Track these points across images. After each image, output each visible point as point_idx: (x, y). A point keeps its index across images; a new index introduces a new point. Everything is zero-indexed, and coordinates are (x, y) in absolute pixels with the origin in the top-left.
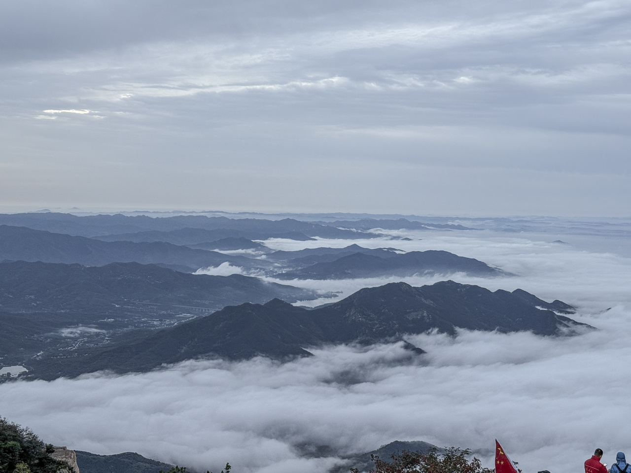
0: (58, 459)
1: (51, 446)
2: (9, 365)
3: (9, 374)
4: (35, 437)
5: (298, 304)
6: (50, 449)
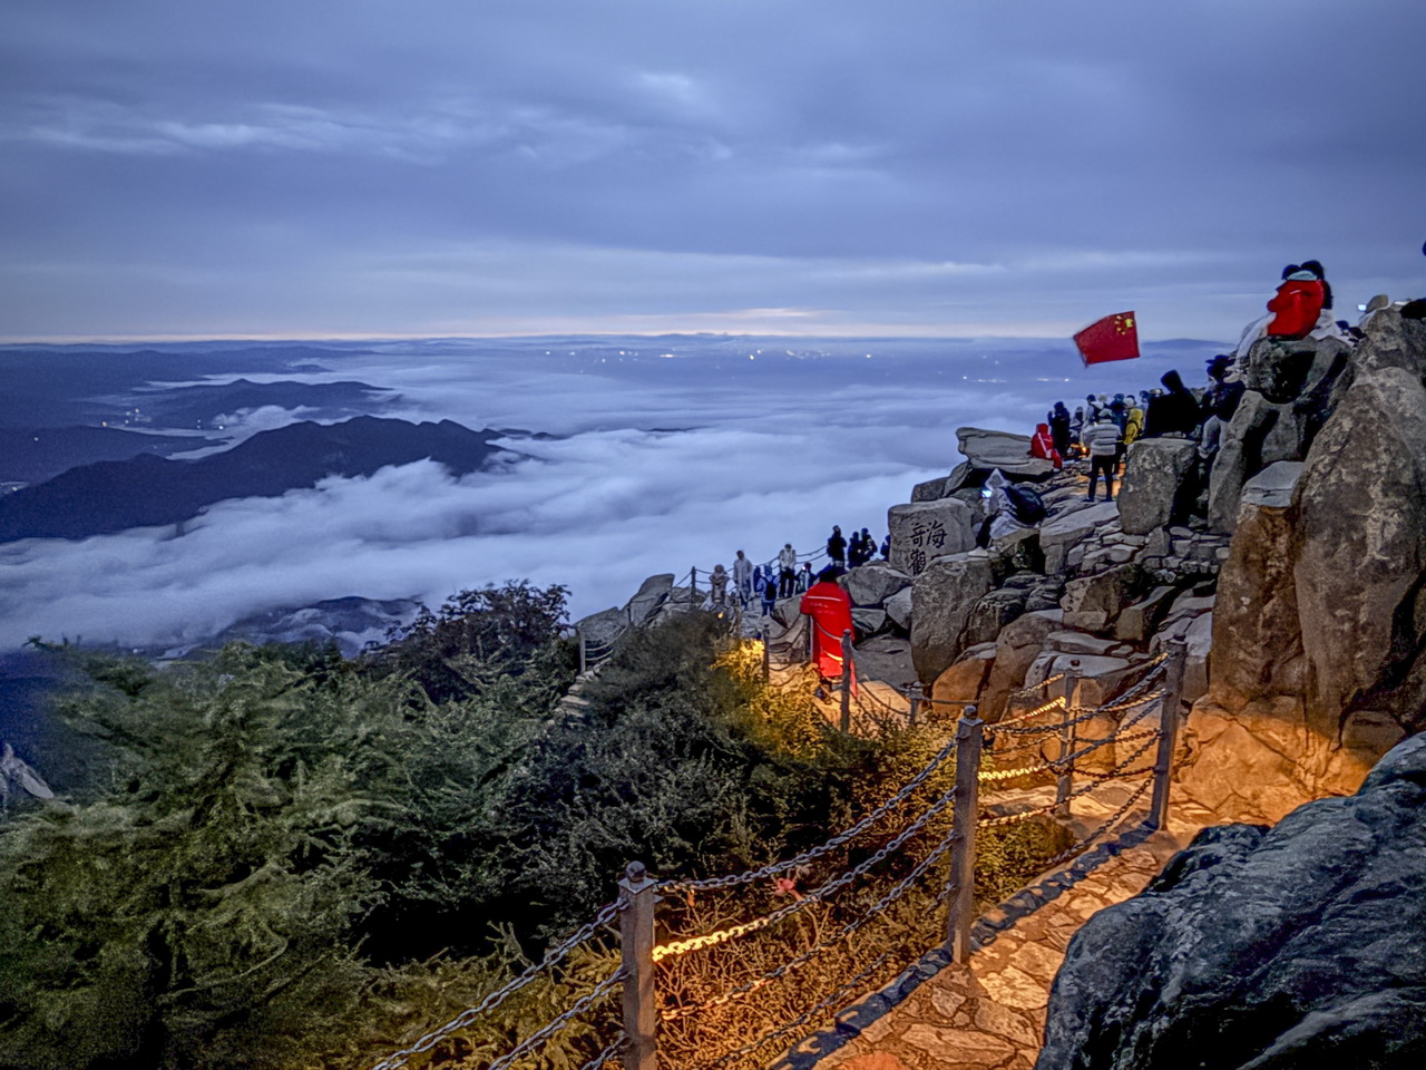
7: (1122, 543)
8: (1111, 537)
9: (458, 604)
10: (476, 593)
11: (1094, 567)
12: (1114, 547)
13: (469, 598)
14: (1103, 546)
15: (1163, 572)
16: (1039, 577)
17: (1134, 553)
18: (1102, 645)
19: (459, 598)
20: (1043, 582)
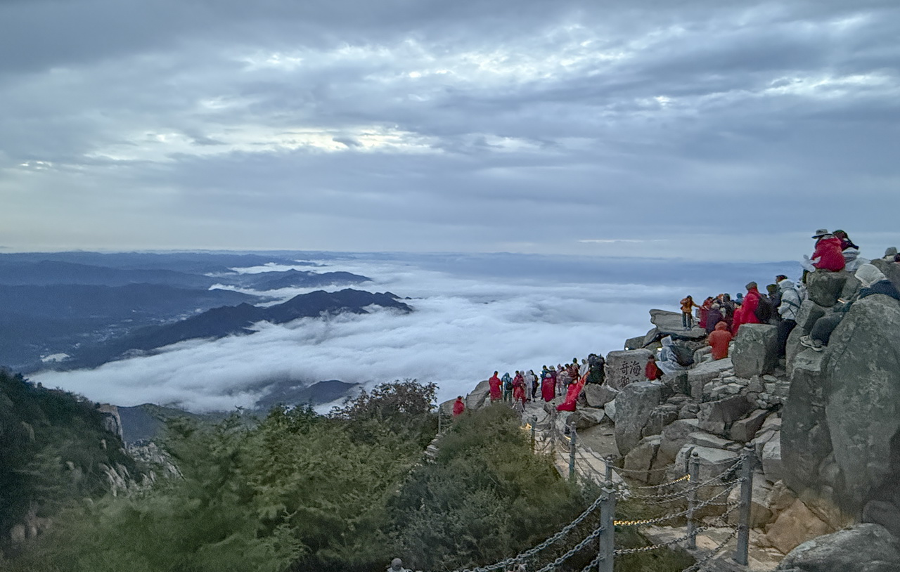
0: (104, 411)
1: (98, 404)
2: (55, 353)
3: (54, 359)
4: (86, 399)
5: (258, 305)
6: (98, 405)
7: (734, 382)
8: (728, 378)
9: (380, 390)
10: (389, 384)
11: (718, 396)
12: (730, 385)
13: (385, 387)
14: (724, 383)
15: (759, 401)
16: (688, 399)
17: (741, 389)
18: (722, 442)
19: (381, 387)
20: (690, 402)
